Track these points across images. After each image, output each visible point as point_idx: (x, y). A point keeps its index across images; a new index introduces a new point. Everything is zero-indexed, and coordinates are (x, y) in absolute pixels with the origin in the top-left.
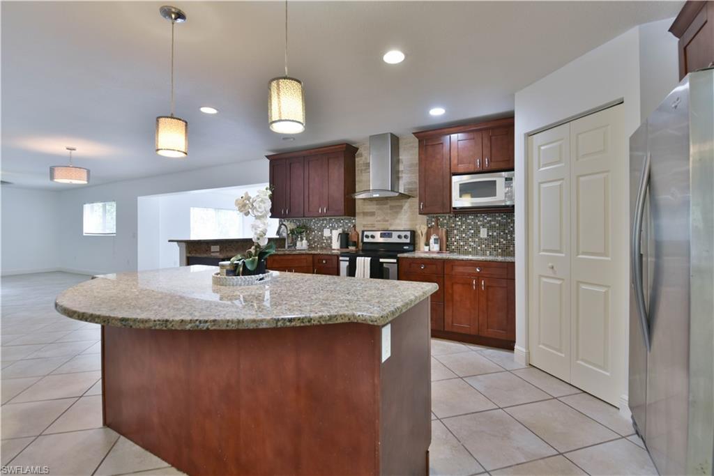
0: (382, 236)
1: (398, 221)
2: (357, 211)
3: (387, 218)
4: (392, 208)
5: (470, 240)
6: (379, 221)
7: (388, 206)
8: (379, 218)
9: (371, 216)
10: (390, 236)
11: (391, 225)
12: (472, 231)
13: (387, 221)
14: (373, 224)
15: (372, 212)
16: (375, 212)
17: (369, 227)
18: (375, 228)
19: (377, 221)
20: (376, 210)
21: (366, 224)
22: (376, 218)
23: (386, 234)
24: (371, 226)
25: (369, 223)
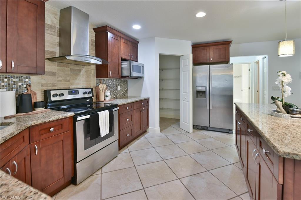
0: (70, 93)
1: (77, 81)
3: (68, 79)
4: (72, 70)
5: (114, 92)
6: (61, 81)
7: (69, 69)
8: (60, 78)
9: (51, 75)
10: (77, 93)
11: (72, 84)
12: (115, 87)
13: (69, 81)
14: (53, 83)
15: (53, 72)
16: (56, 72)
17: (47, 86)
18: (56, 87)
19: (58, 81)
20: (57, 71)
21: (46, 84)
22: (58, 78)
23: (73, 92)
24: (49, 85)
25: (49, 82)
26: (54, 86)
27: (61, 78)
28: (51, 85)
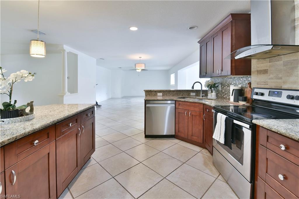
0: (271, 94)
2: (252, 70)
3: (280, 76)
6: (272, 79)
8: (271, 76)
9: (264, 73)
10: (279, 95)
13: (281, 78)
14: (265, 81)
15: (265, 70)
16: (268, 70)
17: (261, 84)
18: (268, 86)
19: (270, 79)
20: (269, 68)
21: (260, 82)
22: (269, 75)
23: (275, 93)
24: (262, 83)
25: (262, 81)
26: (266, 84)
27: (273, 75)
28: (263, 83)
